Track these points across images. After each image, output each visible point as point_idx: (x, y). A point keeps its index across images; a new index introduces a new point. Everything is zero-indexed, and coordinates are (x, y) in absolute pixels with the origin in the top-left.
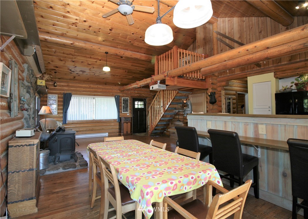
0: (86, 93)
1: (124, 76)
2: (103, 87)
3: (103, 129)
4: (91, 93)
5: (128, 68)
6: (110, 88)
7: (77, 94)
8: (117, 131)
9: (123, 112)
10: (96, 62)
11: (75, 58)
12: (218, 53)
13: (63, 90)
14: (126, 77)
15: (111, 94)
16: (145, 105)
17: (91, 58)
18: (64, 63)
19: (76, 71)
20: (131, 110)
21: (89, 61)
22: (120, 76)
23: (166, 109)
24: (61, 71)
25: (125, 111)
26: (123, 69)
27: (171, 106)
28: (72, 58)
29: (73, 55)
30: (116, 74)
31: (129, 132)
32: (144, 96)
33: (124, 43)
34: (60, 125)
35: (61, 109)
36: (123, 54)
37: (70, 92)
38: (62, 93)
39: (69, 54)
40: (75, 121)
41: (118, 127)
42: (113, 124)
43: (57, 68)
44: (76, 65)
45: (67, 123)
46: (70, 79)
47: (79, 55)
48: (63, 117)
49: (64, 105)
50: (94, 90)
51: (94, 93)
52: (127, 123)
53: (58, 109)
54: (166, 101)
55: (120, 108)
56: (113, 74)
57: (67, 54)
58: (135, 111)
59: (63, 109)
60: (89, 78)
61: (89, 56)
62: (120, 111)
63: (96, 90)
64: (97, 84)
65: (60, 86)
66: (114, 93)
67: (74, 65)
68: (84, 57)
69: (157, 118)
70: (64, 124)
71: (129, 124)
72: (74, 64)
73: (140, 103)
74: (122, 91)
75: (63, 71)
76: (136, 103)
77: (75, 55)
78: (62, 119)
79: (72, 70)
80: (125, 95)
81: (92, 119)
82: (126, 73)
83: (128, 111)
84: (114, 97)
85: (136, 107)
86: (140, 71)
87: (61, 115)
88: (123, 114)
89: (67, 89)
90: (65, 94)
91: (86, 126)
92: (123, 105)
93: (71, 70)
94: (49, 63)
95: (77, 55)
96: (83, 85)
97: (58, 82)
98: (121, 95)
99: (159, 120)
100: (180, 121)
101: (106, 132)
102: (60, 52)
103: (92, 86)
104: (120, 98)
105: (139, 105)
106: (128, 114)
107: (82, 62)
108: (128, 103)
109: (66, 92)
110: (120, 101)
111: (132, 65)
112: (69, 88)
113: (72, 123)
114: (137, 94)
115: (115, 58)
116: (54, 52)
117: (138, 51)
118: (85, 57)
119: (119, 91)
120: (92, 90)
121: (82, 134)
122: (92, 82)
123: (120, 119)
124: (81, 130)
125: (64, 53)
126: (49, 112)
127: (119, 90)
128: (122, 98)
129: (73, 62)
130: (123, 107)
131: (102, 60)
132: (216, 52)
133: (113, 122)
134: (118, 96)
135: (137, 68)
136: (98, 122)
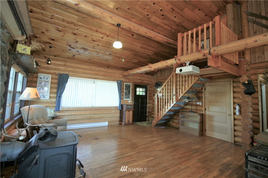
0: (85, 75)
1: (130, 59)
2: (104, 70)
3: (102, 117)
4: (92, 76)
5: (136, 50)
6: (112, 71)
7: (75, 75)
8: (117, 120)
9: (124, 99)
10: (102, 38)
11: (77, 29)
12: (249, 36)
13: (59, 70)
14: (131, 60)
15: (113, 78)
16: (146, 92)
17: (97, 31)
18: (63, 35)
19: (77, 48)
20: (133, 97)
21: (94, 35)
22: (126, 59)
23: (179, 98)
24: (58, 45)
25: (127, 98)
26: (131, 51)
27: (186, 95)
28: (74, 29)
29: (75, 25)
30: (122, 57)
31: (131, 121)
32: (146, 83)
33: (140, 16)
34: (52, 112)
35: (54, 93)
36: (138, 30)
37: (67, 73)
38: (57, 73)
39: (70, 22)
40: (71, 108)
41: (118, 115)
42: (114, 112)
43: (53, 41)
44: (77, 40)
45: (60, 110)
46: (69, 58)
47: (82, 26)
48: (56, 102)
49: (58, 89)
50: (95, 72)
51: (95, 76)
52: (129, 111)
53: (51, 93)
54: (180, 89)
55: (122, 94)
56: (119, 56)
57: (68, 23)
58: (137, 98)
59: (57, 93)
60: (90, 58)
61: (95, 29)
62: (122, 97)
63: (97, 73)
64: (99, 66)
65: (55, 65)
66: (117, 78)
67: (75, 40)
68: (89, 29)
69: (165, 107)
70: (56, 111)
71: (131, 112)
72: (75, 38)
73: (141, 90)
74: (125, 76)
75: (61, 46)
76: (138, 89)
77: (78, 25)
78: (55, 105)
79: (72, 46)
80: (127, 81)
81: (91, 106)
82: (133, 55)
83: (129, 98)
84: (116, 82)
85: (138, 93)
86: (148, 55)
87: (54, 100)
88: (125, 101)
89: (64, 69)
90: (61, 75)
91: (84, 113)
92: (125, 91)
93: (70, 46)
94: (43, 32)
95: (80, 26)
96: (83, 67)
97: (53, 59)
98: (123, 80)
99: (168, 110)
100: (194, 112)
101: (106, 120)
102: (58, 18)
103: (93, 68)
104: (123, 83)
105: (140, 91)
106: (130, 101)
107: (85, 36)
108: (130, 89)
109: (62, 72)
110: (123, 87)
111: (141, 47)
112: (66, 68)
113: (67, 111)
114: (140, 80)
115: (125, 35)
116: (50, 17)
117: (152, 29)
118: (91, 29)
119: (121, 76)
120: (93, 72)
121: (78, 123)
122: (93, 63)
123: (122, 106)
124: (77, 118)
125: (64, 20)
126: (36, 97)
127: (122, 74)
128: (125, 83)
129: (75, 34)
130: (125, 93)
131: (110, 36)
132: (246, 34)
133: (114, 110)
134: (120, 81)
135: (146, 50)
136: (97, 110)
